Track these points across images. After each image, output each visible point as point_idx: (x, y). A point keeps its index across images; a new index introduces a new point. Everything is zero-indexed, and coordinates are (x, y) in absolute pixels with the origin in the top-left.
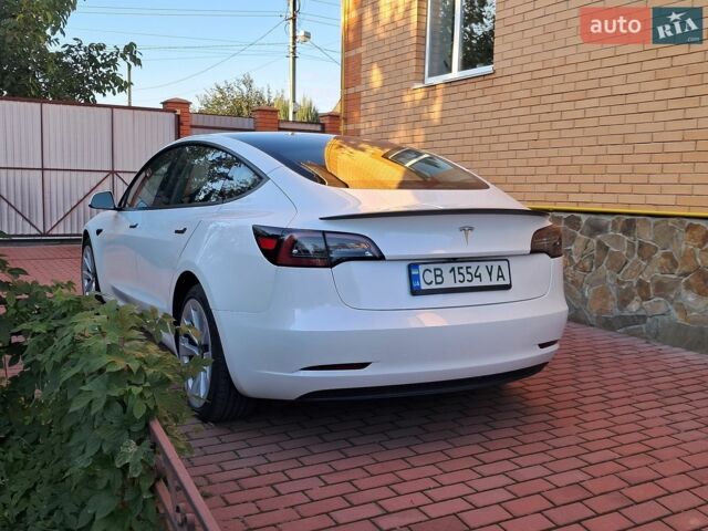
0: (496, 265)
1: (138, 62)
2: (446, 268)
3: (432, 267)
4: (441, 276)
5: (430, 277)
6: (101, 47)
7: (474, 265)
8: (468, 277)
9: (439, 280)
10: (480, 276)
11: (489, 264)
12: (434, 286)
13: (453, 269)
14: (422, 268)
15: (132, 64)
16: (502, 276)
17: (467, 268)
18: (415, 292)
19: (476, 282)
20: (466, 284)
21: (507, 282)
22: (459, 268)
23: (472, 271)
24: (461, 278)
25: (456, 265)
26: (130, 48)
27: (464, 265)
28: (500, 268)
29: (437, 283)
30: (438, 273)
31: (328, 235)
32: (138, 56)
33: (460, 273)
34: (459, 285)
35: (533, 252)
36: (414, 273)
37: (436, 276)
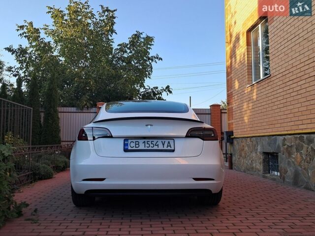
0: (167, 141)
1: (171, 92)
2: (141, 141)
3: (134, 141)
4: (138, 144)
5: (133, 145)
6: (157, 88)
7: (155, 141)
8: (152, 145)
9: (137, 146)
10: (158, 145)
11: (163, 141)
12: (134, 148)
13: (144, 142)
14: (130, 141)
15: (169, 93)
16: (170, 146)
17: (152, 142)
18: (126, 150)
19: (156, 148)
20: (150, 148)
21: (173, 148)
22: (147, 142)
23: (154, 143)
24: (148, 146)
25: (146, 140)
26: (168, 87)
27: (150, 140)
28: (169, 142)
29: (136, 147)
30: (137, 143)
31: (94, 128)
32: (171, 90)
33: (147, 144)
34: (146, 148)
35: (187, 136)
36: (126, 143)
37: (136, 144)
